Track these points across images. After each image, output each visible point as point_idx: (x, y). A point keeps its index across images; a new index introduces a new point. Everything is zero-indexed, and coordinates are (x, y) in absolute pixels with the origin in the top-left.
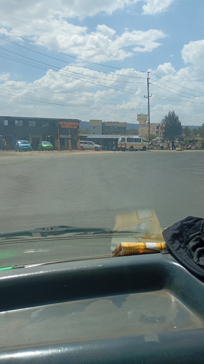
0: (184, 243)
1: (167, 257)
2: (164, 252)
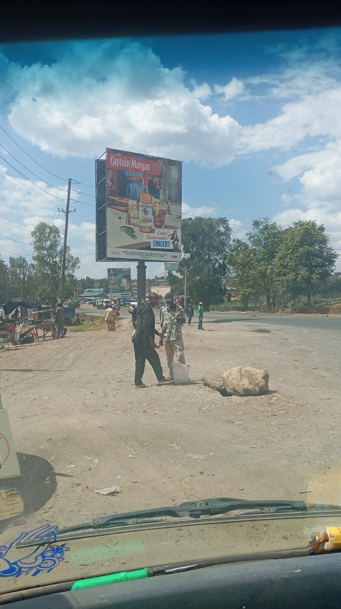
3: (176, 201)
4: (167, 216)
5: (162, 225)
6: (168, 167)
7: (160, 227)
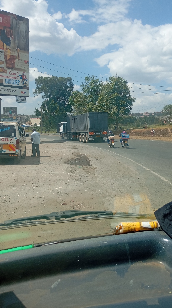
1: (159, 233)
2: (157, 229)
3: (24, 49)
4: (17, 60)
5: (13, 67)
6: (17, 21)
7: (11, 68)
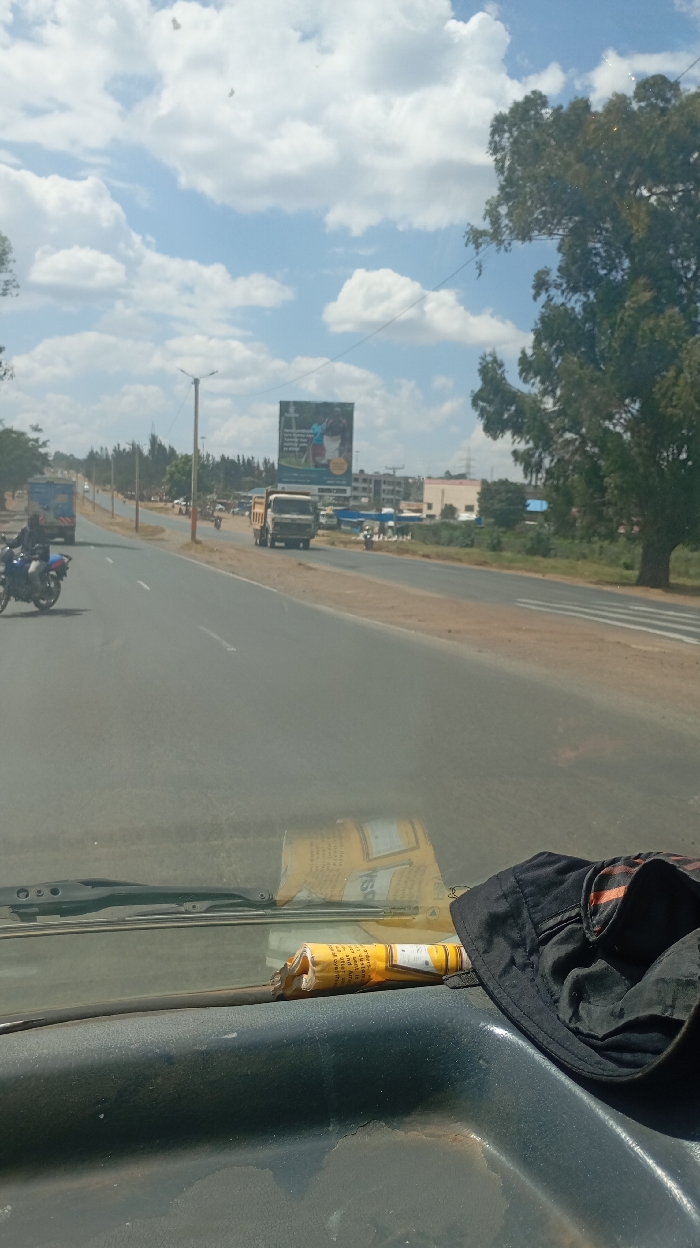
0: (525, 949)
1: (466, 999)
2: (456, 981)
